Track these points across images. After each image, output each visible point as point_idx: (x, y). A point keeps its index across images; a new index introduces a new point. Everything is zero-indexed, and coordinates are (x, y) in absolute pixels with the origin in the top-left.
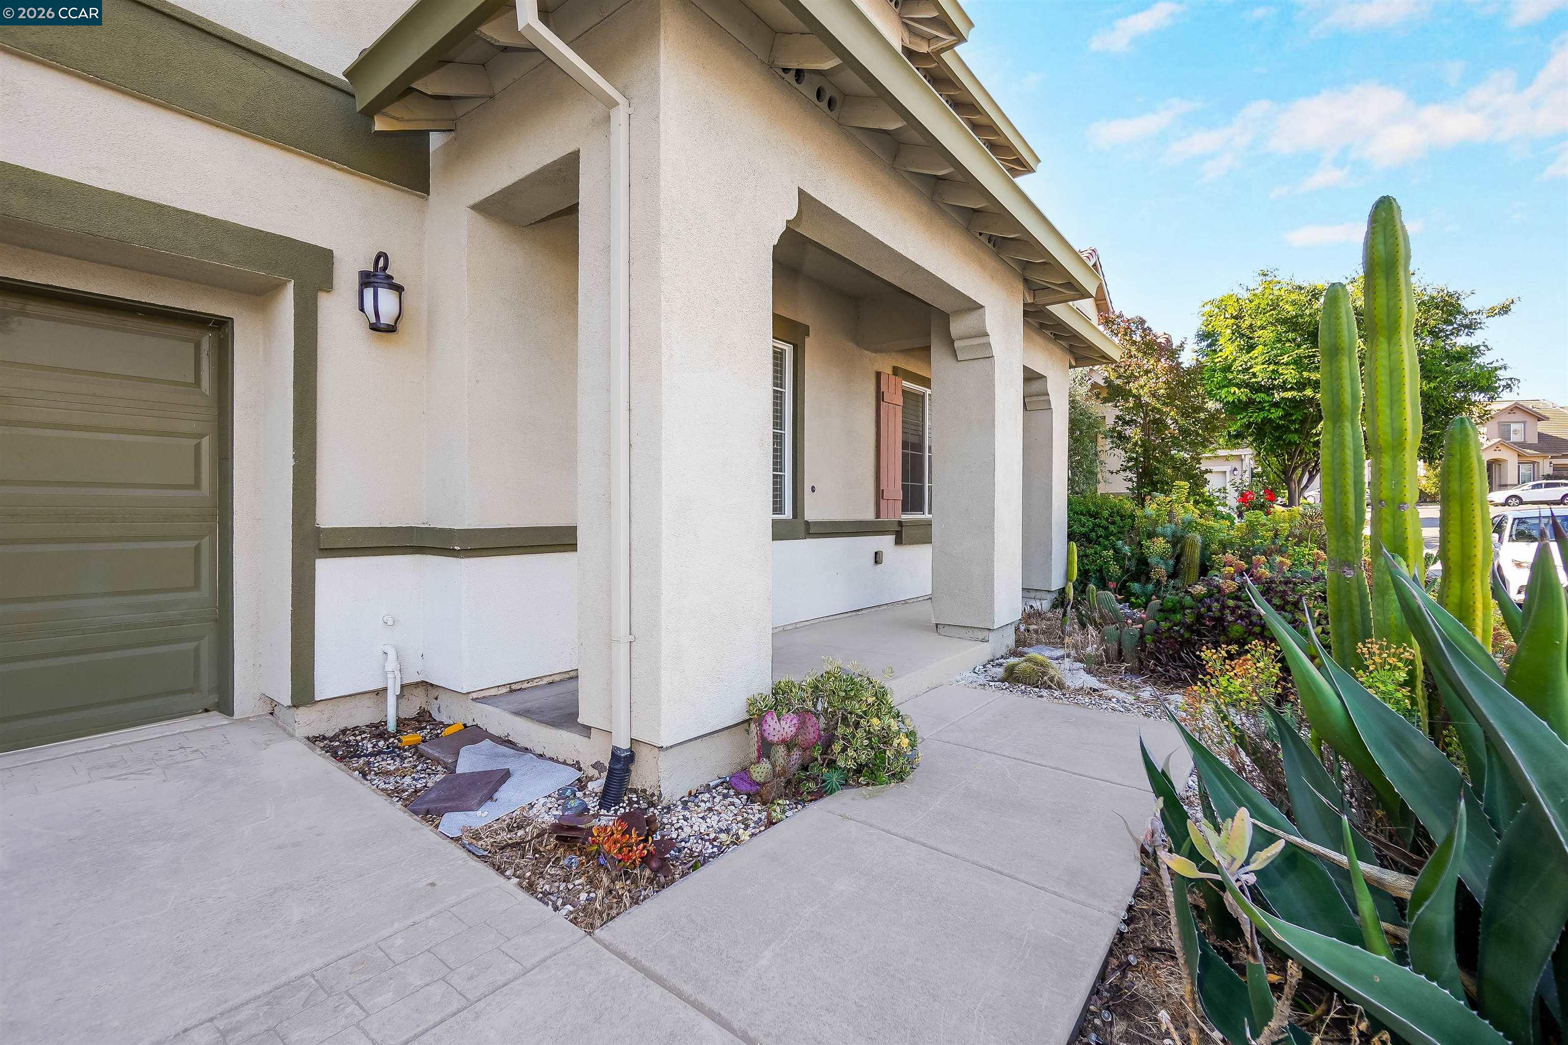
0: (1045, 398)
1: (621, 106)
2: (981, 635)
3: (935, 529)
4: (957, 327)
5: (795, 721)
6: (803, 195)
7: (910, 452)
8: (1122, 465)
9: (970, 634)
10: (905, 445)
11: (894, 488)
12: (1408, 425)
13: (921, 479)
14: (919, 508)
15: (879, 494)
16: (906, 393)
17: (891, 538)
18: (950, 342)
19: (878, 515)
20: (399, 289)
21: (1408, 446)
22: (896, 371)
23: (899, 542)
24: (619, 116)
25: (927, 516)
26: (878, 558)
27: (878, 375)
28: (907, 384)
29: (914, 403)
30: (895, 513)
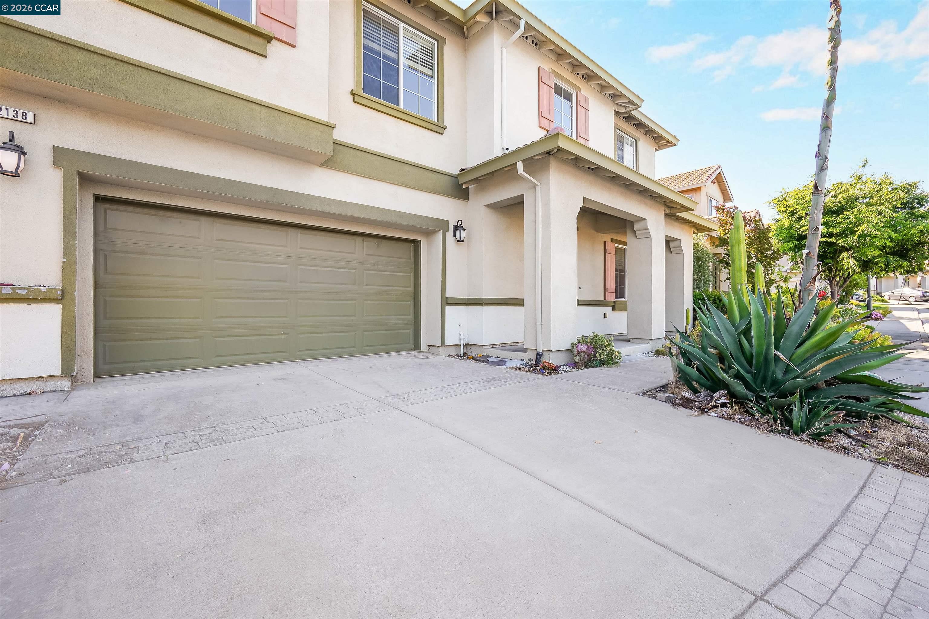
0: (680, 248)
1: (539, 186)
2: (647, 341)
3: (629, 306)
4: (636, 226)
5: (586, 346)
6: (584, 198)
7: (618, 273)
8: (727, 277)
9: (643, 341)
10: (616, 270)
11: (612, 288)
12: (743, 265)
13: (624, 285)
14: (623, 296)
15: (606, 290)
16: (616, 249)
17: (611, 308)
18: (634, 231)
19: (605, 298)
20: (464, 230)
21: (743, 270)
22: (612, 240)
23: (614, 309)
24: (538, 188)
25: (626, 300)
26: (605, 315)
27: (605, 243)
28: (616, 245)
29: (620, 253)
30: (612, 297)
